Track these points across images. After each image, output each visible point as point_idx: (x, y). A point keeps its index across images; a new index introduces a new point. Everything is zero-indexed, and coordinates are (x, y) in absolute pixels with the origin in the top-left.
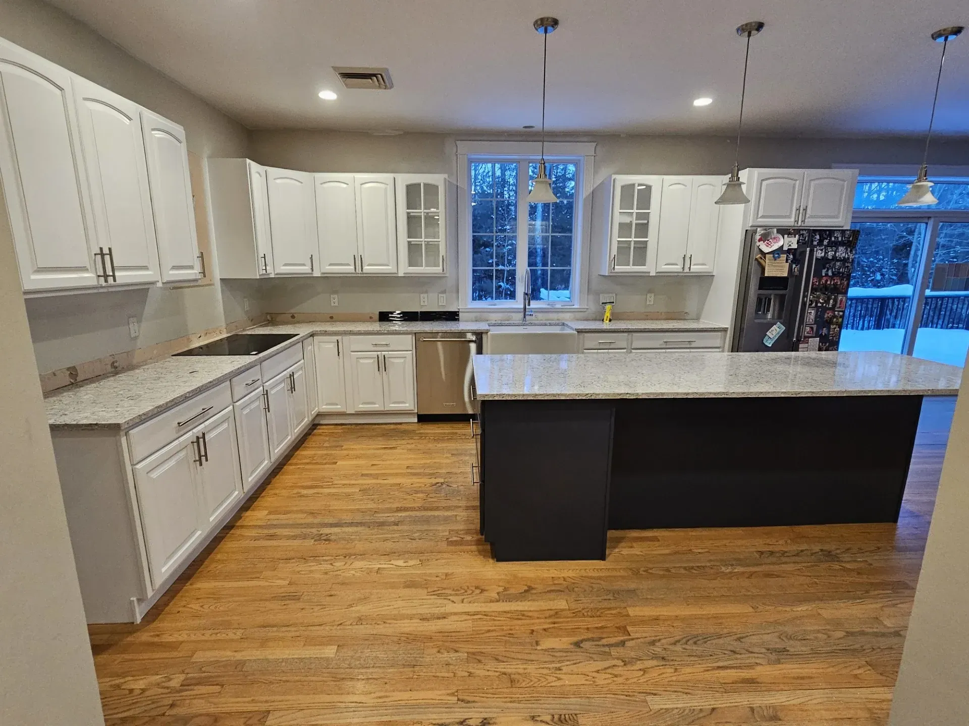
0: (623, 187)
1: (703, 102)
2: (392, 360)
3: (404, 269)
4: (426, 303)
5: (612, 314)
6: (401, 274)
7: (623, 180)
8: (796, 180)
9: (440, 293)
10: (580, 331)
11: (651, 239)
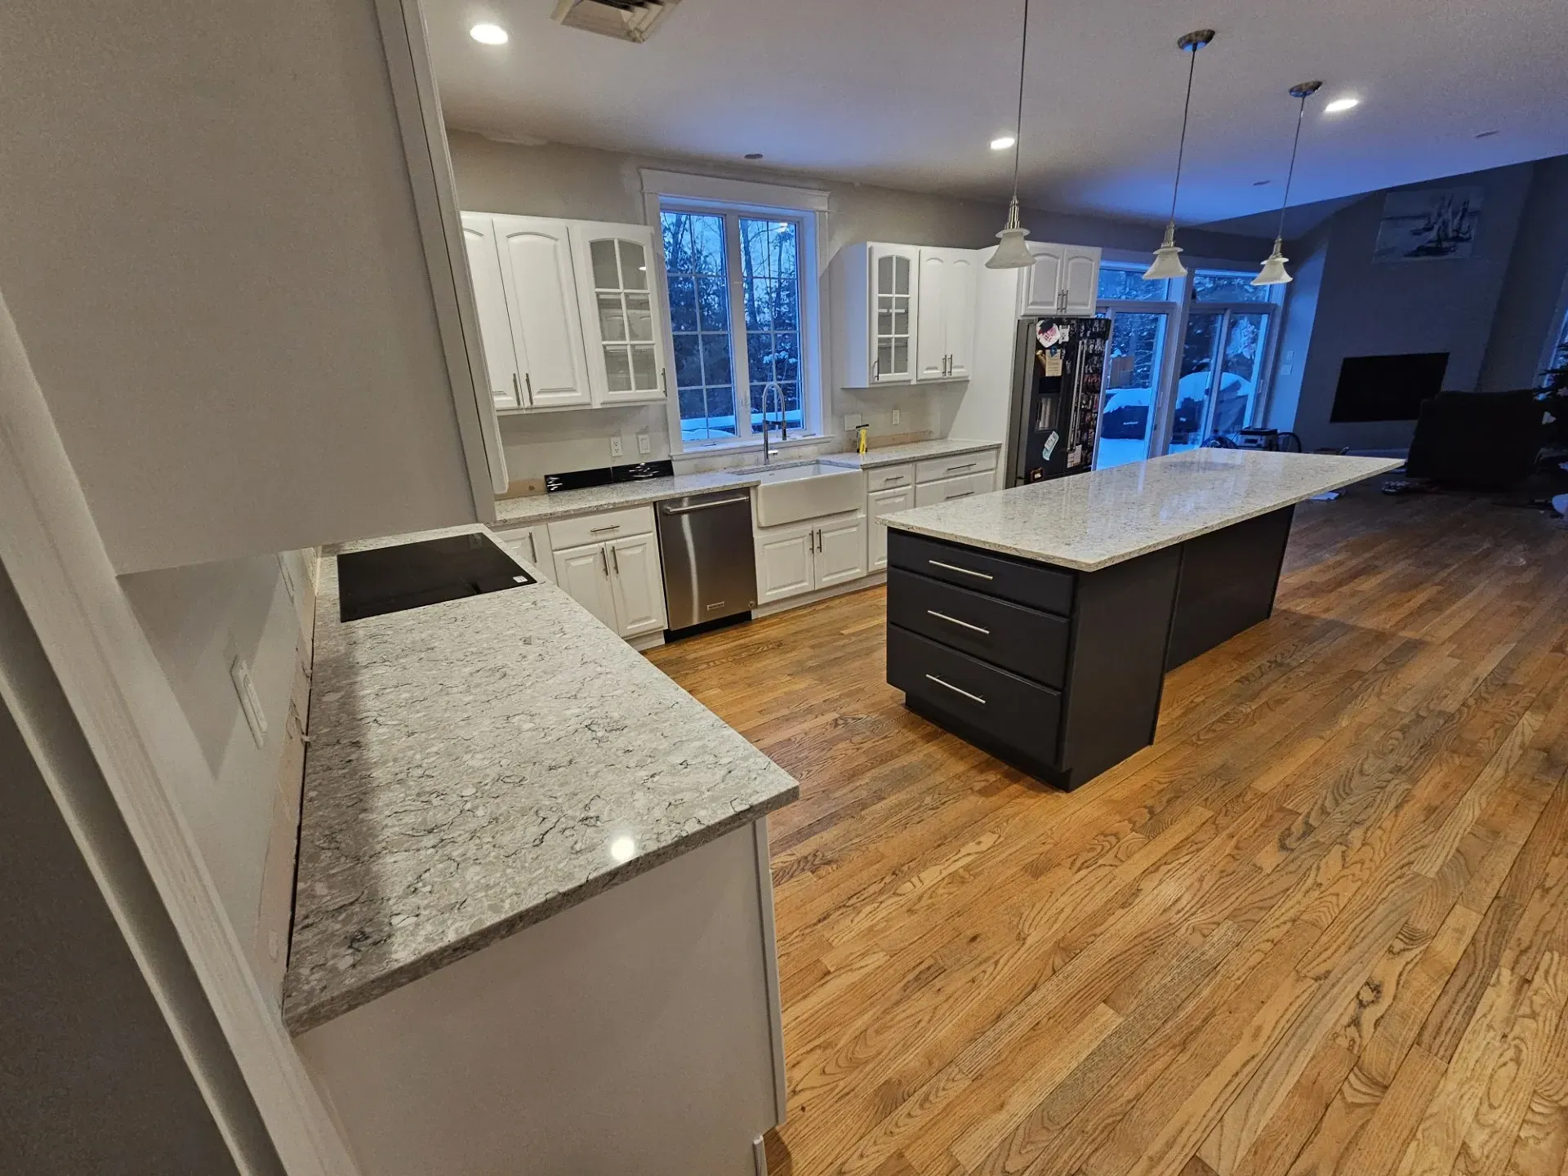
0: (880, 260)
1: (1003, 143)
2: (624, 552)
3: (600, 395)
4: (620, 453)
5: (868, 440)
6: (597, 405)
7: (883, 249)
8: (1058, 258)
9: (638, 434)
10: (865, 468)
11: (911, 335)
